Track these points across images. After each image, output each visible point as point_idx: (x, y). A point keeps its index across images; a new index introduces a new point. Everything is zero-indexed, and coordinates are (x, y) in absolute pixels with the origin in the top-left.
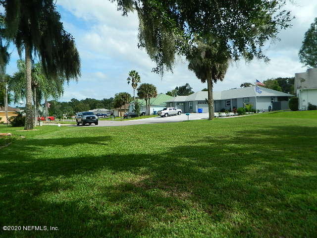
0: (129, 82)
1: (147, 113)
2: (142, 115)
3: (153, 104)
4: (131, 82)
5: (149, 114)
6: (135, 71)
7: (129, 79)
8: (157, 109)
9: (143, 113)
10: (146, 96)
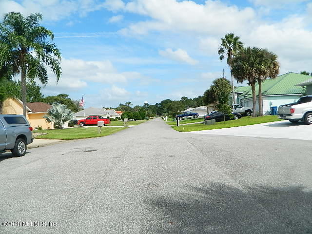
0: (222, 58)
1: (256, 111)
2: (244, 114)
3: (270, 92)
4: (226, 56)
5: (260, 114)
6: (232, 36)
7: (221, 51)
8: (278, 103)
9: (247, 111)
10: (251, 74)
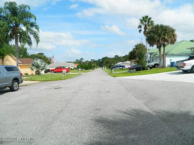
0: (140, 31)
1: (161, 64)
2: (154, 66)
4: (143, 30)
5: (164, 67)
7: (140, 27)
9: (156, 64)
